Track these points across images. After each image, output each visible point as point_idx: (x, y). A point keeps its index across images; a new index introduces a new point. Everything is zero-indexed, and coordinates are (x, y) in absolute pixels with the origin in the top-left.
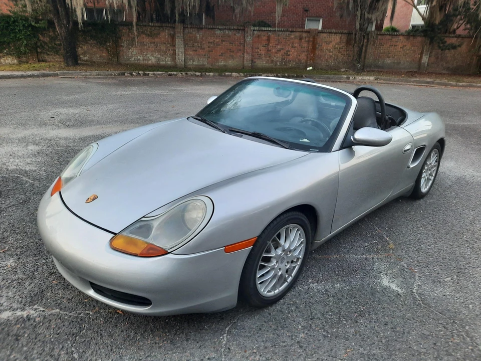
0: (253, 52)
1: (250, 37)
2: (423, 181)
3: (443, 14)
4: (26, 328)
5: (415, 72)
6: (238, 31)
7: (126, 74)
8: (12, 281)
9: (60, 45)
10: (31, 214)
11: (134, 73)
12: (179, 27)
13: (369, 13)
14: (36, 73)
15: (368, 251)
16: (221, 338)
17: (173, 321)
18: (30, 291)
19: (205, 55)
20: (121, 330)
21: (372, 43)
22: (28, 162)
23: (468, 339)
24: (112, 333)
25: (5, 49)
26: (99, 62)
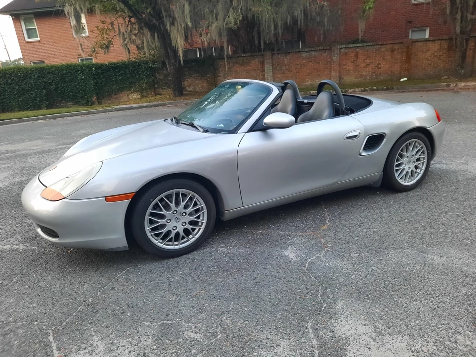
0: (340, 69)
1: (336, 55)
4: (11, 254)
6: (324, 51)
12: (268, 54)
14: (150, 104)
15: (298, 229)
16: (119, 273)
17: (97, 260)
19: (292, 77)
20: (61, 261)
24: (54, 262)
25: (133, 88)
26: (200, 91)
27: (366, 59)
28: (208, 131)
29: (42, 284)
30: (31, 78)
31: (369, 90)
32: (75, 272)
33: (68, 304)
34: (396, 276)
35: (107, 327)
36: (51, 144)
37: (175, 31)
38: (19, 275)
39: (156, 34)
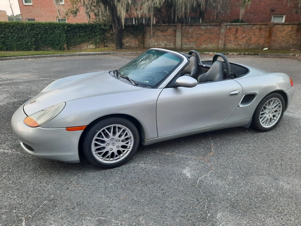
0: (225, 39)
1: (223, 30)
6: (216, 26)
12: (179, 25)
15: (193, 154)
16: (73, 177)
19: (194, 42)
20: (35, 165)
23: (206, 209)
24: (31, 165)
25: (90, 41)
26: (134, 47)
27: (243, 34)
28: (138, 85)
29: (21, 181)
30: (25, 30)
31: (243, 54)
32: (43, 174)
33: (38, 198)
34: (258, 196)
35: (62, 218)
36: (35, 76)
37: (120, 6)
38: (7, 173)
39: (107, 6)
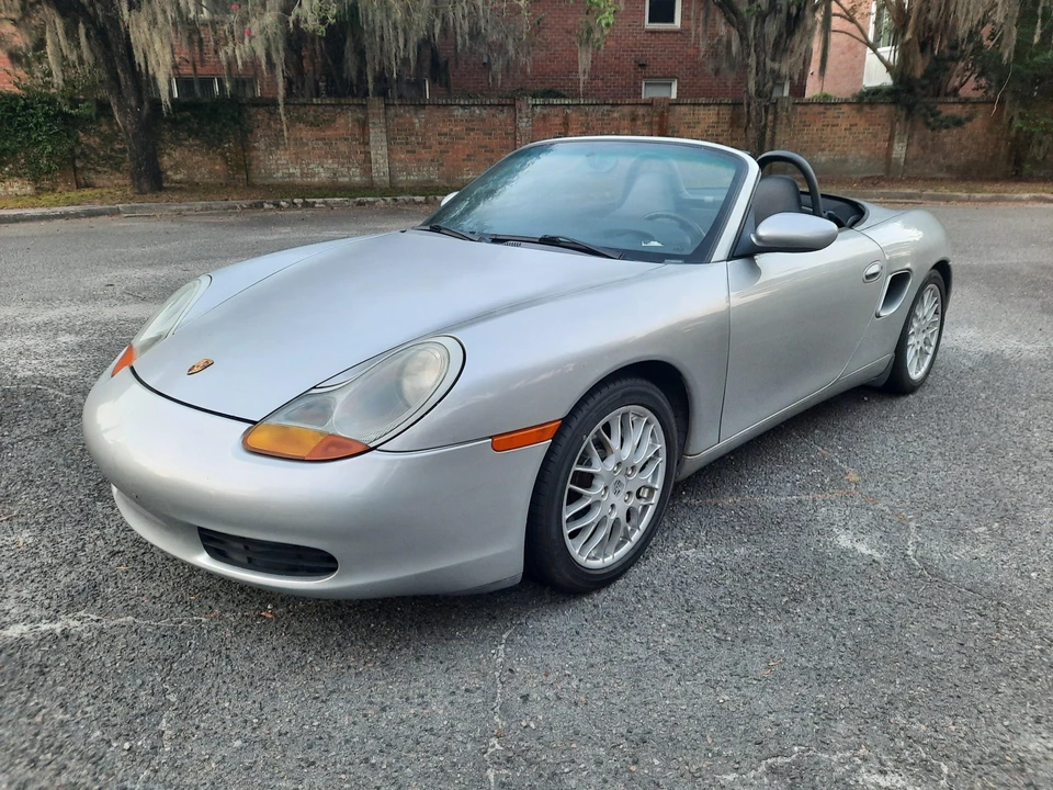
1: (526, 120)
2: (910, 354)
3: (928, 58)
4: (62, 651)
5: (880, 178)
6: (500, 108)
7: (266, 206)
8: (29, 570)
9: (123, 151)
10: (66, 453)
11: (282, 203)
12: (376, 104)
13: (773, 60)
14: (71, 209)
15: (803, 487)
16: (493, 651)
17: (387, 626)
18: (68, 587)
19: (433, 161)
20: (271, 646)
21: (785, 121)
22: (60, 363)
23: (1032, 632)
24: (251, 653)
25: (6, 165)
26: (207, 184)
37: (144, 25)
